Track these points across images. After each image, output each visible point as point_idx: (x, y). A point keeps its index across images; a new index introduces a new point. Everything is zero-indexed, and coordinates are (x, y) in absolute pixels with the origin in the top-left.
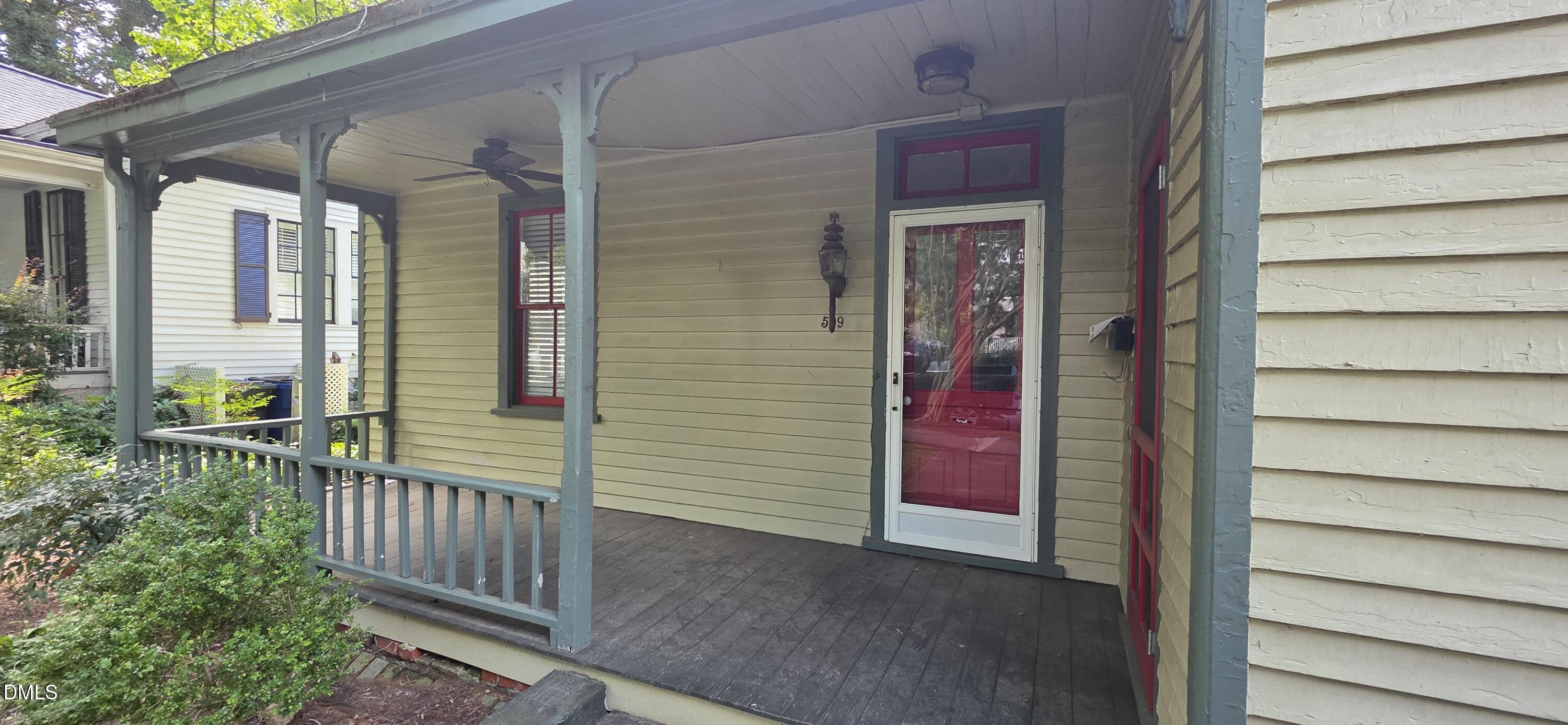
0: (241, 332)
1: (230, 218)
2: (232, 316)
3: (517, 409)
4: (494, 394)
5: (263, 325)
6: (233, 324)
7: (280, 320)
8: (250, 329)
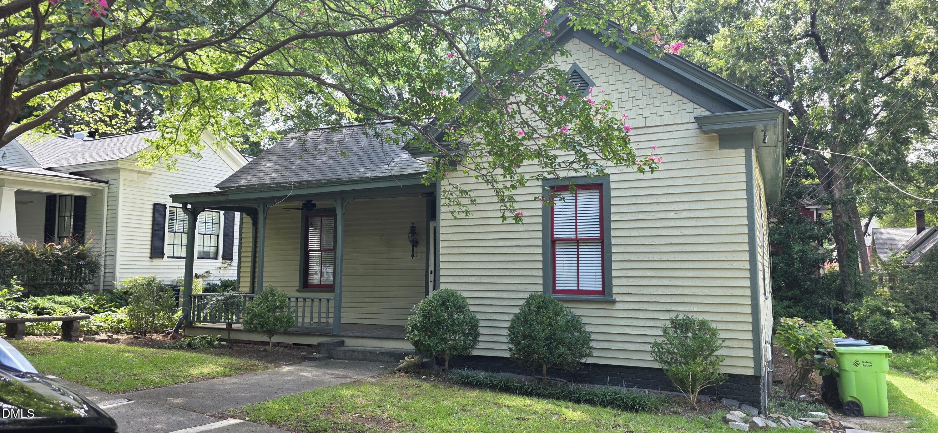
0: (152, 263)
1: (152, 207)
2: (149, 255)
3: (306, 289)
4: (297, 284)
5: (161, 260)
6: (149, 259)
7: (168, 257)
8: (157, 262)
